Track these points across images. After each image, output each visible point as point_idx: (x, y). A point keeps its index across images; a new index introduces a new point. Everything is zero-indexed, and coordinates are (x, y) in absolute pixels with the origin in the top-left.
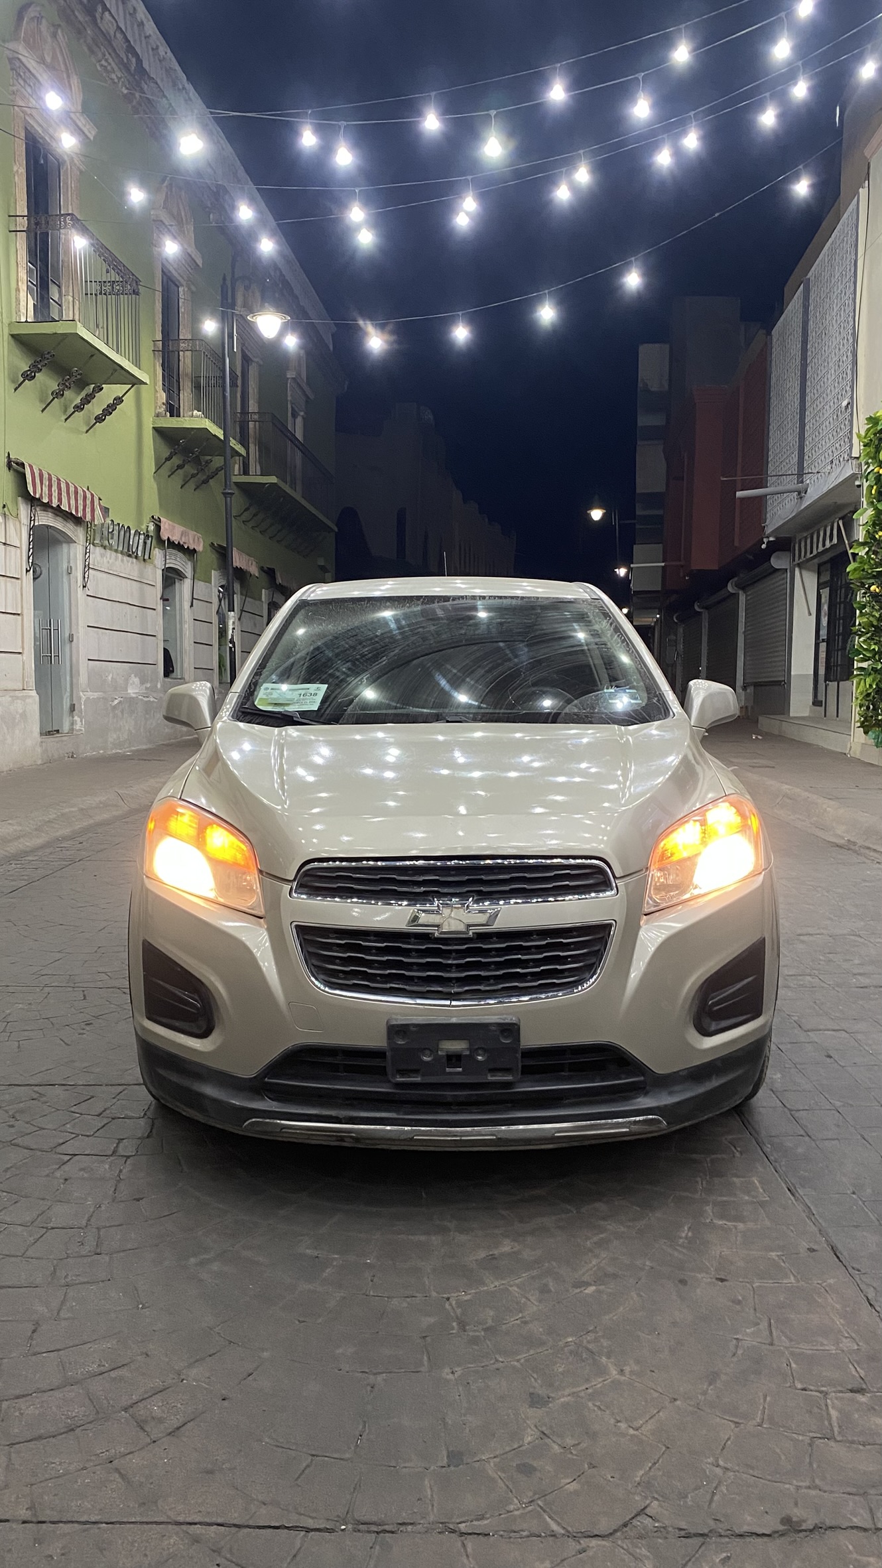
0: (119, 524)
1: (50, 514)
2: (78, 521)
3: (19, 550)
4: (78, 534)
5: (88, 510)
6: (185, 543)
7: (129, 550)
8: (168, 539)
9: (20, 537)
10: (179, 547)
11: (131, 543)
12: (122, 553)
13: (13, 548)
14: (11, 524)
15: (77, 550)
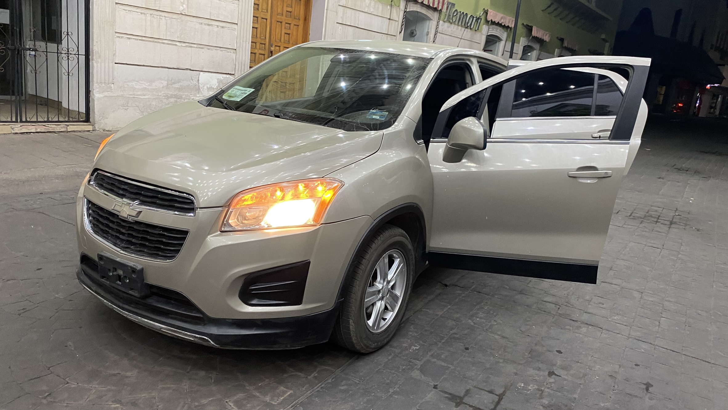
0: (460, 12)
1: (419, 6)
2: (435, 9)
3: (397, 23)
4: (435, 16)
5: (441, 4)
6: (503, 23)
7: (465, 25)
8: (491, 20)
9: (398, 16)
10: (499, 24)
11: (467, 21)
12: (462, 26)
13: (394, 22)
14: (394, 11)
15: (433, 24)
